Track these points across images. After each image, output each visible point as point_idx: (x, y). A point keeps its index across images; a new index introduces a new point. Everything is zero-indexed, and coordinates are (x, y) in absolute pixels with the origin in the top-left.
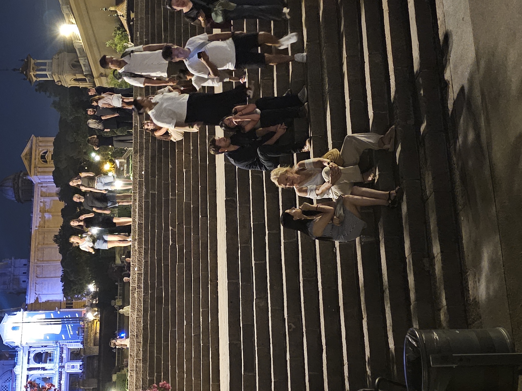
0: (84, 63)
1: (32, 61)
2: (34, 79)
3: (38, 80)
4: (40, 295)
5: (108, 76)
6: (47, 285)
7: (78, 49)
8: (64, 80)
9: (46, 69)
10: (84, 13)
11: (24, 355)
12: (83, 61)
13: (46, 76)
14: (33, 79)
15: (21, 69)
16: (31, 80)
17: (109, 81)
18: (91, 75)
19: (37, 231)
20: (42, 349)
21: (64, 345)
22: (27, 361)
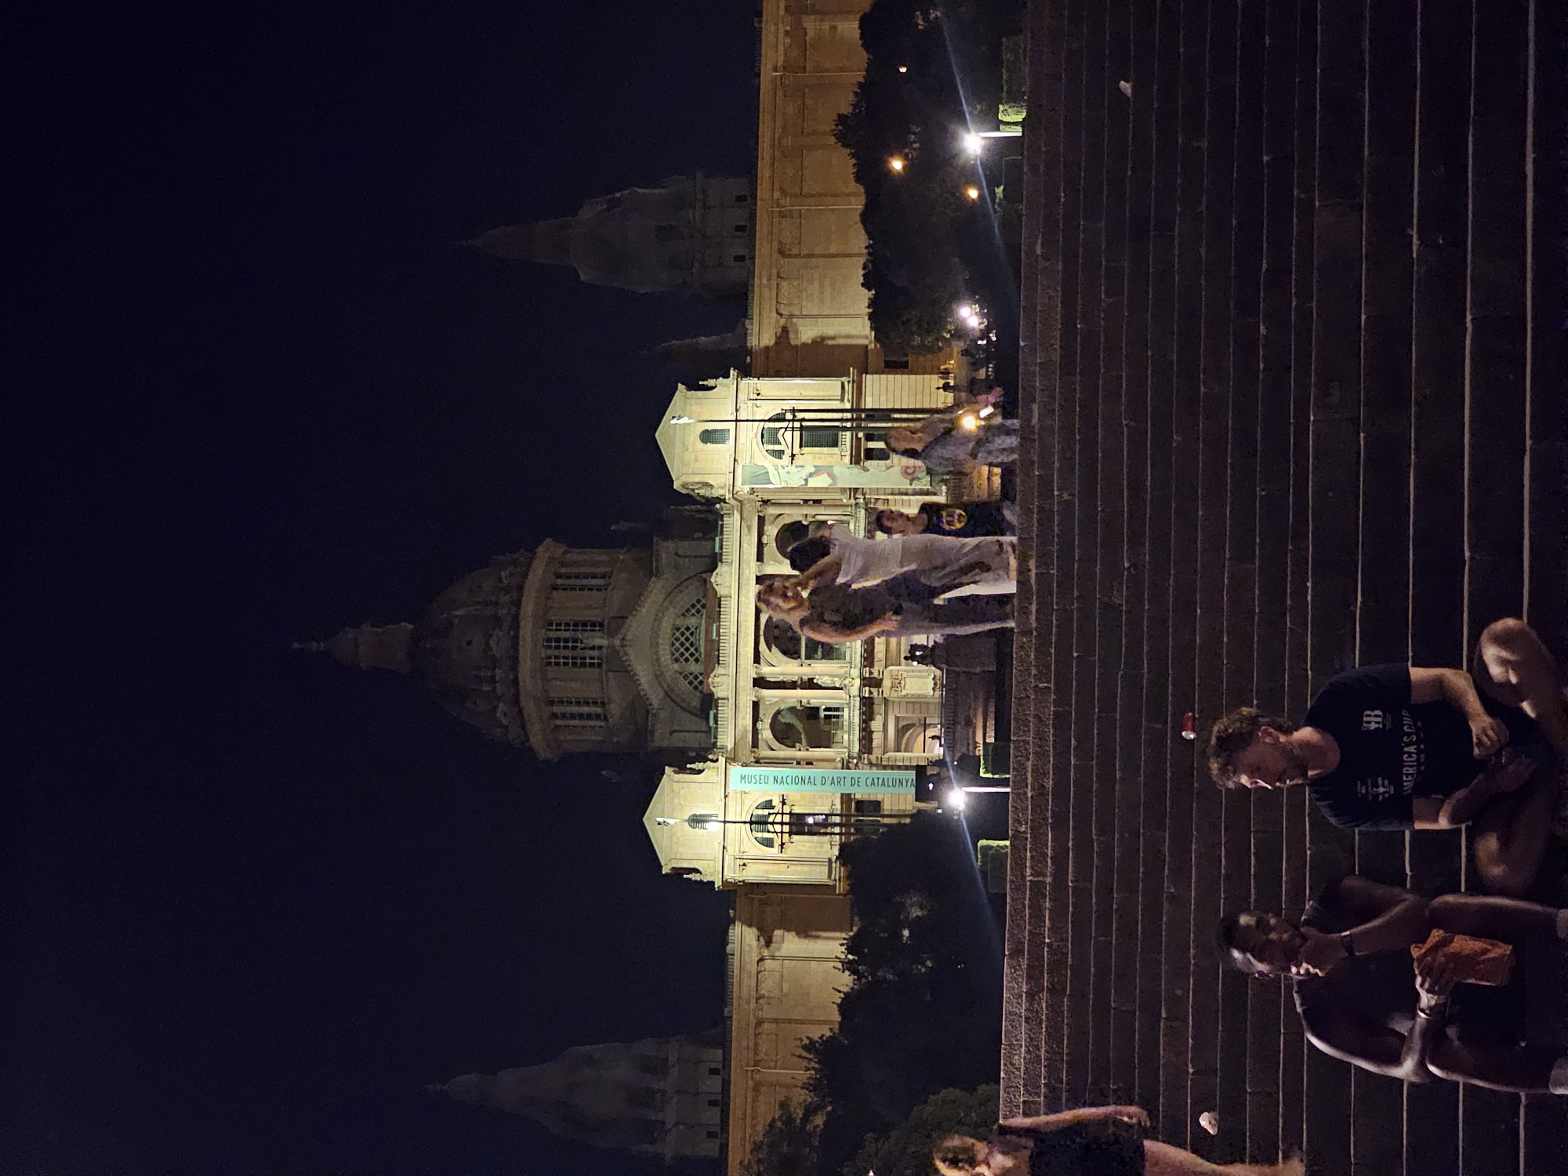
4: (794, 320)
6: (816, 282)
11: (745, 531)
19: (779, 83)
20: (806, 510)
21: (880, 502)
22: (755, 550)
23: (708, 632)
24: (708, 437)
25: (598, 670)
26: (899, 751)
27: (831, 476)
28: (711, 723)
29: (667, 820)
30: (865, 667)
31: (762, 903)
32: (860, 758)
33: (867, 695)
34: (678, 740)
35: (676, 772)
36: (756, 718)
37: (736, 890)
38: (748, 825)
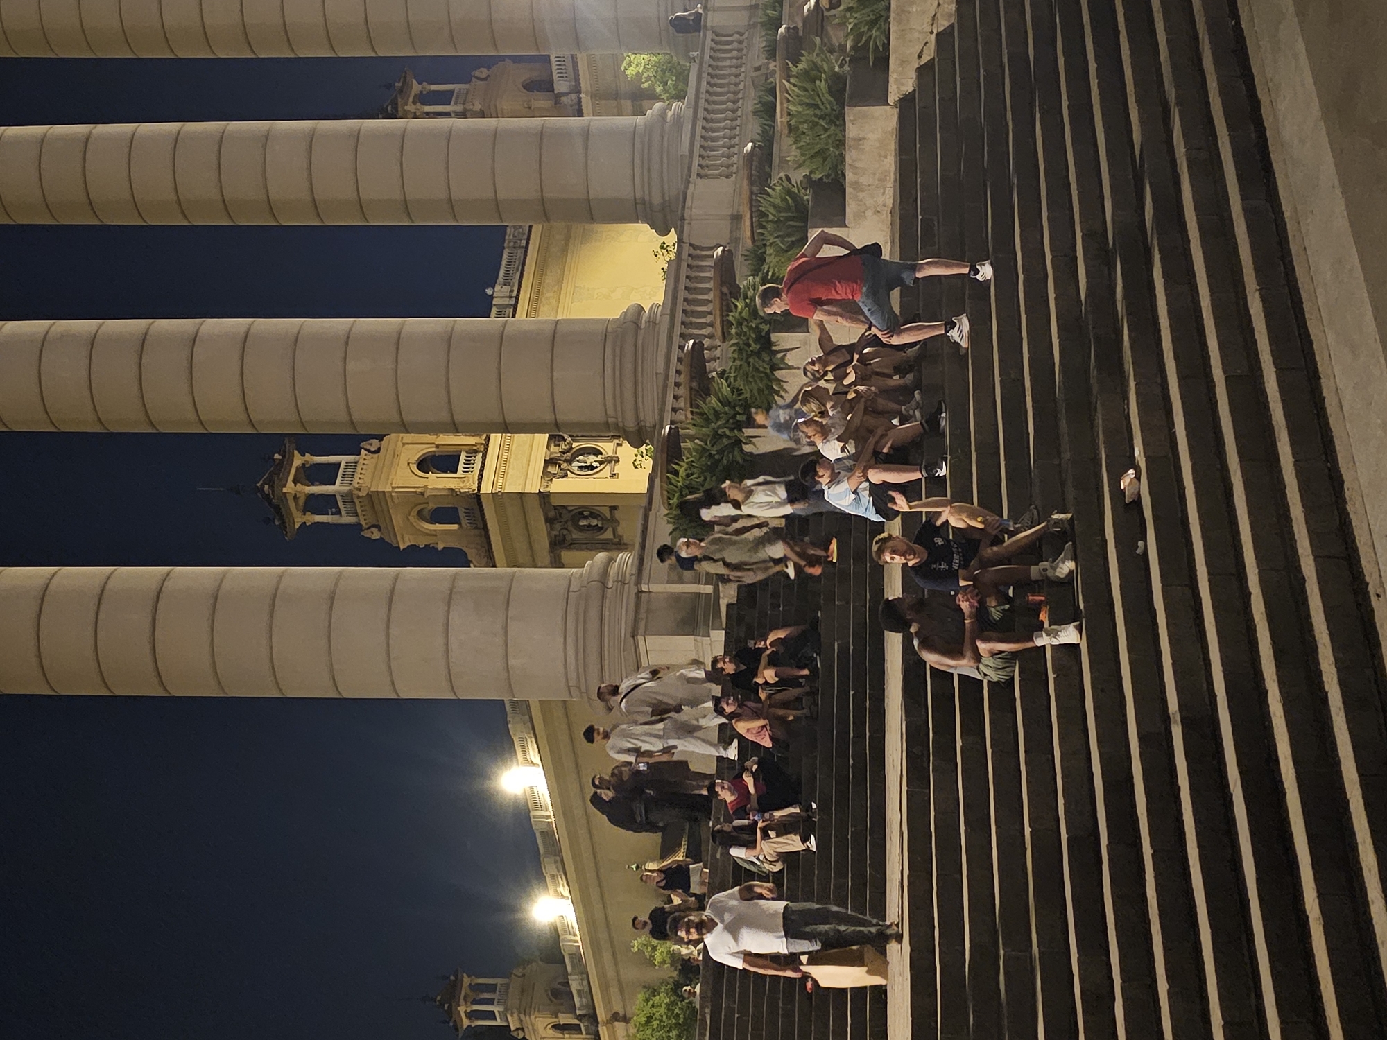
0: (580, 988)
1: (467, 981)
2: (466, 1022)
3: (473, 1025)
5: (632, 1018)
7: (571, 955)
8: (530, 1027)
9: (494, 999)
10: (591, 875)
12: (577, 982)
13: (491, 1015)
14: (462, 1025)
15: (439, 998)
16: (459, 1026)
17: (632, 1031)
18: (592, 1017)
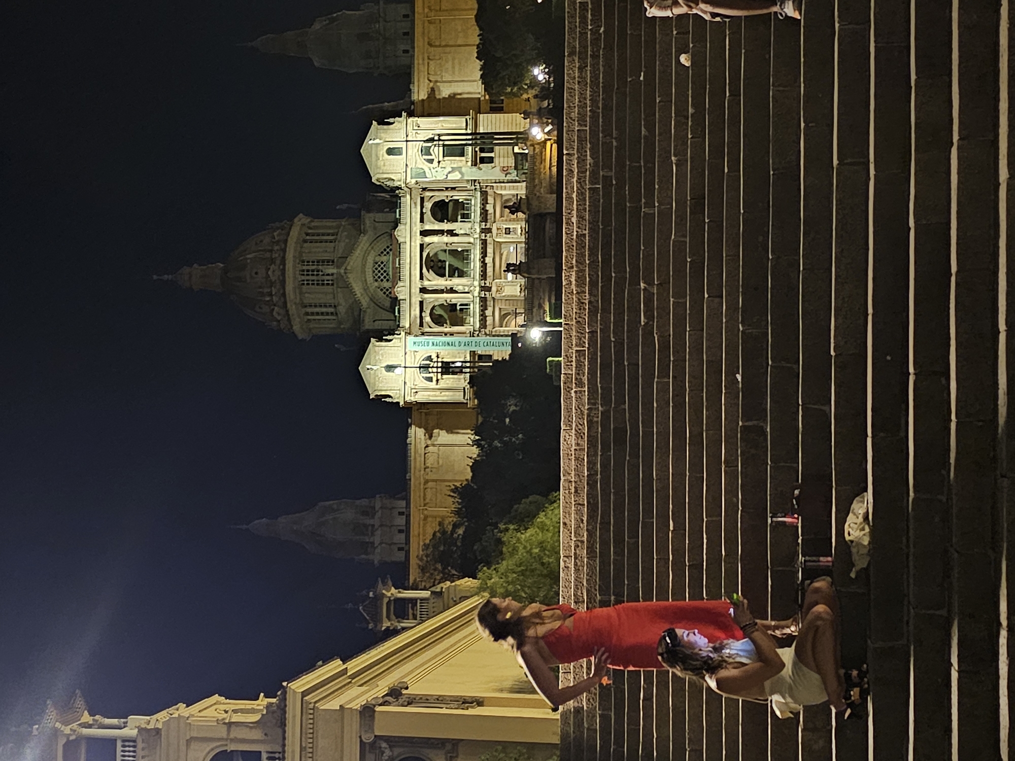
4: (438, 84)
6: (450, 63)
11: (413, 205)
20: (447, 193)
21: (489, 187)
22: (419, 216)
23: (394, 263)
24: (390, 152)
25: (332, 287)
26: (501, 327)
27: (461, 173)
28: (397, 314)
29: (373, 367)
30: (482, 280)
31: (426, 414)
32: (480, 331)
33: (483, 296)
34: (378, 325)
35: (377, 341)
36: (421, 310)
37: (412, 408)
38: (418, 369)
